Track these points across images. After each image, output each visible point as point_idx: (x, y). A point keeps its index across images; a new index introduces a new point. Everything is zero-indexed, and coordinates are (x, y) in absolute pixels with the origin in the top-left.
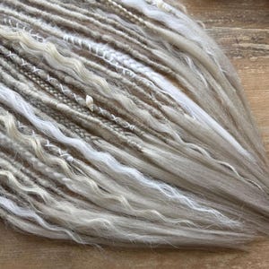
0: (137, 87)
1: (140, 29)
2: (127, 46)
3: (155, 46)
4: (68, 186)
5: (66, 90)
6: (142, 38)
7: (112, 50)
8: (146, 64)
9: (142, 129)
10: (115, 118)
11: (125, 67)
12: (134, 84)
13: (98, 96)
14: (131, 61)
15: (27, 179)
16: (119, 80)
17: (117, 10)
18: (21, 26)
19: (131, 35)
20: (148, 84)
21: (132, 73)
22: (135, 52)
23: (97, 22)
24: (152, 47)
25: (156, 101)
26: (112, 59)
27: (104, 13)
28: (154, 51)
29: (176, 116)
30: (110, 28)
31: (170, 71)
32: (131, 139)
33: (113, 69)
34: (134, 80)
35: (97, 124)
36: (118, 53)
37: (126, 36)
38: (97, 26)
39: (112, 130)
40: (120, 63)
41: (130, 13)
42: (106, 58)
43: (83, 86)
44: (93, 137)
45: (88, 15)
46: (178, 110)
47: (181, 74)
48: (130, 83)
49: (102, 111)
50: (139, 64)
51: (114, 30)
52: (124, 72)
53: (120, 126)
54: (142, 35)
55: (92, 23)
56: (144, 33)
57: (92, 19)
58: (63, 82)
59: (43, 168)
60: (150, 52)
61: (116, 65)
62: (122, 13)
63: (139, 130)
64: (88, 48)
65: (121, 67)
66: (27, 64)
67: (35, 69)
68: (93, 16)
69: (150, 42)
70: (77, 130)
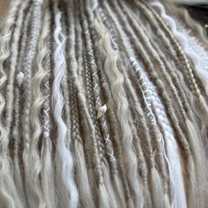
0: (148, 134)
1: (192, 98)
2: (170, 99)
3: (193, 119)
4: (24, 152)
5: (97, 90)
6: (187, 104)
7: (156, 94)
8: (173, 125)
9: (119, 169)
10: (107, 139)
11: (154, 112)
12: (147, 129)
13: (113, 113)
14: (163, 113)
15: (9, 119)
16: (140, 116)
17: (186, 71)
18: (112, 33)
19: (180, 95)
20: (159, 140)
21: (154, 120)
22: (172, 109)
23: (164, 67)
24: (189, 117)
25: (153, 159)
26: (149, 98)
27: (174, 67)
28: (188, 121)
29: (157, 187)
30: (169, 78)
31: (188, 148)
32: (102, 167)
33: (143, 106)
34: (151, 127)
35: (91, 130)
36: (158, 99)
37: (176, 92)
38: (161, 70)
39: (96, 144)
40: (152, 106)
41: (194, 81)
42: (145, 94)
43: (110, 97)
44: (78, 136)
45: (161, 58)
46: (163, 185)
47: (195, 158)
48: (145, 125)
49: (104, 124)
50: (166, 120)
51: (171, 82)
52: (149, 114)
53: (105, 149)
54: (190, 103)
55: (160, 65)
56: (192, 102)
57: (162, 63)
58: (101, 83)
59: (26, 123)
60: (184, 119)
61: (148, 105)
62: (188, 76)
63: (115, 167)
64: (139, 77)
65: (150, 109)
66: (92, 55)
67: (93, 62)
68: (164, 62)
69: (191, 112)
70: (75, 121)
